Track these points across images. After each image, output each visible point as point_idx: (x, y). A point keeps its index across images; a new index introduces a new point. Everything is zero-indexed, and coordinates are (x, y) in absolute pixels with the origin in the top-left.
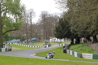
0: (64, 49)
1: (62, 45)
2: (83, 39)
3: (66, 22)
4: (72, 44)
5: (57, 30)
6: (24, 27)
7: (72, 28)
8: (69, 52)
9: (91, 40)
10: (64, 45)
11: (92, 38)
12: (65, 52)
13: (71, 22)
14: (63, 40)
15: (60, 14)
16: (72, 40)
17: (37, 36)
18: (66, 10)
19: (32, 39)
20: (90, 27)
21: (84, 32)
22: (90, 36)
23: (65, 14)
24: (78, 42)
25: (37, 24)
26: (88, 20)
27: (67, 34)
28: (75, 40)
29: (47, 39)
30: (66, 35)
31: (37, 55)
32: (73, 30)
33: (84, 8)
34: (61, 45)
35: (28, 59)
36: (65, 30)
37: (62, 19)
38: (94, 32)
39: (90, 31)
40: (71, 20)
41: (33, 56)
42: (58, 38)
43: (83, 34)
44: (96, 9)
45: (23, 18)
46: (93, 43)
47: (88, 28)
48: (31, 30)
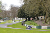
0: (22, 23)
2: (32, 18)
4: (26, 21)
6: (2, 12)
7: (26, 13)
9: (35, 19)
10: (22, 21)
11: (36, 18)
14: (21, 19)
16: (26, 19)
17: (8, 17)
18: (23, 3)
19: (6, 18)
20: (35, 12)
21: (32, 15)
22: (35, 17)
24: (29, 20)
25: (8, 10)
26: (34, 9)
27: (24, 15)
28: (27, 19)
29: (13, 18)
32: (27, 14)
33: (32, 3)
34: (20, 21)
37: (21, 8)
38: (37, 15)
39: (35, 14)
40: (26, 9)
42: (19, 18)
43: (32, 16)
44: (38, 3)
45: (1, 7)
46: (37, 20)
47: (34, 13)
48: (5, 13)
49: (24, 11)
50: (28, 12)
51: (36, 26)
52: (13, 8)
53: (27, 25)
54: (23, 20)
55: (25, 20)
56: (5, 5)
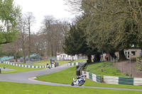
0: (78, 70)
1: (75, 64)
2: (105, 55)
3: (81, 31)
4: (89, 62)
5: (67, 42)
6: (20, 39)
7: (88, 40)
9: (116, 57)
10: (77, 64)
11: (117, 54)
12: (79, 73)
13: (88, 31)
14: (75, 57)
15: (72, 19)
16: (90, 57)
17: (38, 52)
18: (80, 14)
19: (31, 56)
20: (115, 37)
21: (107, 46)
22: (115, 51)
23: (79, 20)
24: (98, 60)
25: (38, 33)
26: (112, 28)
27: (82, 48)
28: (93, 57)
29: (53, 55)
30: (80, 49)
31: (38, 79)
32: (91, 43)
33: (106, 11)
34: (73, 64)
35: (24, 85)
36: (79, 43)
37: (74, 27)
38: (120, 45)
39: (115, 43)
40: (88, 29)
41: (32, 80)
42: (69, 54)
43: (105, 48)
44: (123, 12)
45: (18, 26)
46: (119, 61)
47: (111, 39)
48: (29, 42)
49: (83, 34)
50: (95, 39)
51: (117, 78)
52: (52, 27)
53: (91, 76)
54: (80, 60)
55: (85, 60)
56: (29, 19)
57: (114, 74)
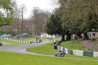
0: (55, 45)
1: (53, 41)
2: (74, 35)
3: (58, 18)
4: (63, 40)
5: (48, 26)
6: (16, 22)
7: (63, 25)
8: (60, 48)
9: (81, 37)
10: (55, 41)
11: (82, 35)
12: (56, 48)
13: (63, 18)
14: (54, 36)
15: (52, 10)
16: (63, 37)
17: (28, 31)
19: (23, 35)
20: (81, 23)
21: (75, 29)
22: (81, 33)
23: (57, 11)
25: (28, 19)
26: (80, 17)
28: (66, 36)
29: (38, 34)
30: (57, 31)
31: (28, 50)
32: (65, 27)
33: (76, 5)
34: (52, 41)
35: (18, 54)
36: (57, 27)
37: (53, 15)
38: (85, 29)
39: (81, 27)
41: (23, 51)
42: (49, 34)
43: (74, 31)
44: (87, 6)
45: (15, 13)
46: (84, 40)
47: (79, 25)
48: (22, 25)
49: (60, 20)
50: (68, 24)
51: (82, 51)
52: (38, 15)
53: (64, 49)
55: (60, 39)
56: (22, 9)
57: (80, 49)
